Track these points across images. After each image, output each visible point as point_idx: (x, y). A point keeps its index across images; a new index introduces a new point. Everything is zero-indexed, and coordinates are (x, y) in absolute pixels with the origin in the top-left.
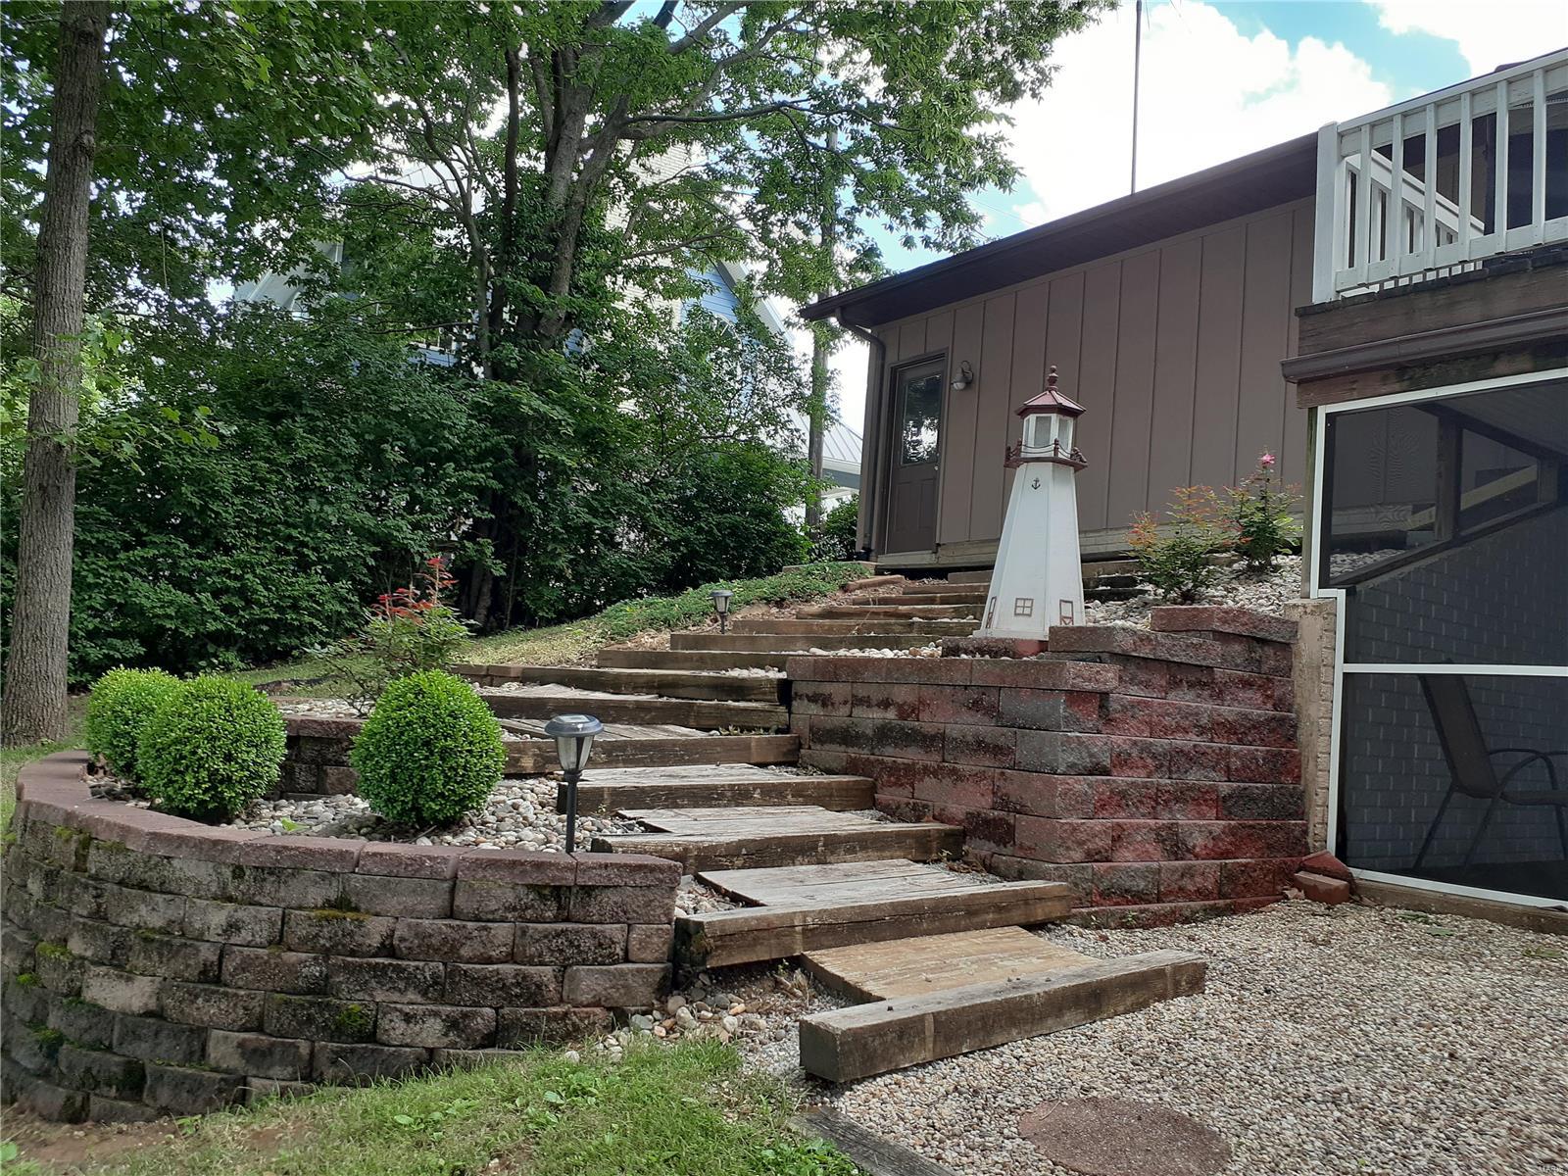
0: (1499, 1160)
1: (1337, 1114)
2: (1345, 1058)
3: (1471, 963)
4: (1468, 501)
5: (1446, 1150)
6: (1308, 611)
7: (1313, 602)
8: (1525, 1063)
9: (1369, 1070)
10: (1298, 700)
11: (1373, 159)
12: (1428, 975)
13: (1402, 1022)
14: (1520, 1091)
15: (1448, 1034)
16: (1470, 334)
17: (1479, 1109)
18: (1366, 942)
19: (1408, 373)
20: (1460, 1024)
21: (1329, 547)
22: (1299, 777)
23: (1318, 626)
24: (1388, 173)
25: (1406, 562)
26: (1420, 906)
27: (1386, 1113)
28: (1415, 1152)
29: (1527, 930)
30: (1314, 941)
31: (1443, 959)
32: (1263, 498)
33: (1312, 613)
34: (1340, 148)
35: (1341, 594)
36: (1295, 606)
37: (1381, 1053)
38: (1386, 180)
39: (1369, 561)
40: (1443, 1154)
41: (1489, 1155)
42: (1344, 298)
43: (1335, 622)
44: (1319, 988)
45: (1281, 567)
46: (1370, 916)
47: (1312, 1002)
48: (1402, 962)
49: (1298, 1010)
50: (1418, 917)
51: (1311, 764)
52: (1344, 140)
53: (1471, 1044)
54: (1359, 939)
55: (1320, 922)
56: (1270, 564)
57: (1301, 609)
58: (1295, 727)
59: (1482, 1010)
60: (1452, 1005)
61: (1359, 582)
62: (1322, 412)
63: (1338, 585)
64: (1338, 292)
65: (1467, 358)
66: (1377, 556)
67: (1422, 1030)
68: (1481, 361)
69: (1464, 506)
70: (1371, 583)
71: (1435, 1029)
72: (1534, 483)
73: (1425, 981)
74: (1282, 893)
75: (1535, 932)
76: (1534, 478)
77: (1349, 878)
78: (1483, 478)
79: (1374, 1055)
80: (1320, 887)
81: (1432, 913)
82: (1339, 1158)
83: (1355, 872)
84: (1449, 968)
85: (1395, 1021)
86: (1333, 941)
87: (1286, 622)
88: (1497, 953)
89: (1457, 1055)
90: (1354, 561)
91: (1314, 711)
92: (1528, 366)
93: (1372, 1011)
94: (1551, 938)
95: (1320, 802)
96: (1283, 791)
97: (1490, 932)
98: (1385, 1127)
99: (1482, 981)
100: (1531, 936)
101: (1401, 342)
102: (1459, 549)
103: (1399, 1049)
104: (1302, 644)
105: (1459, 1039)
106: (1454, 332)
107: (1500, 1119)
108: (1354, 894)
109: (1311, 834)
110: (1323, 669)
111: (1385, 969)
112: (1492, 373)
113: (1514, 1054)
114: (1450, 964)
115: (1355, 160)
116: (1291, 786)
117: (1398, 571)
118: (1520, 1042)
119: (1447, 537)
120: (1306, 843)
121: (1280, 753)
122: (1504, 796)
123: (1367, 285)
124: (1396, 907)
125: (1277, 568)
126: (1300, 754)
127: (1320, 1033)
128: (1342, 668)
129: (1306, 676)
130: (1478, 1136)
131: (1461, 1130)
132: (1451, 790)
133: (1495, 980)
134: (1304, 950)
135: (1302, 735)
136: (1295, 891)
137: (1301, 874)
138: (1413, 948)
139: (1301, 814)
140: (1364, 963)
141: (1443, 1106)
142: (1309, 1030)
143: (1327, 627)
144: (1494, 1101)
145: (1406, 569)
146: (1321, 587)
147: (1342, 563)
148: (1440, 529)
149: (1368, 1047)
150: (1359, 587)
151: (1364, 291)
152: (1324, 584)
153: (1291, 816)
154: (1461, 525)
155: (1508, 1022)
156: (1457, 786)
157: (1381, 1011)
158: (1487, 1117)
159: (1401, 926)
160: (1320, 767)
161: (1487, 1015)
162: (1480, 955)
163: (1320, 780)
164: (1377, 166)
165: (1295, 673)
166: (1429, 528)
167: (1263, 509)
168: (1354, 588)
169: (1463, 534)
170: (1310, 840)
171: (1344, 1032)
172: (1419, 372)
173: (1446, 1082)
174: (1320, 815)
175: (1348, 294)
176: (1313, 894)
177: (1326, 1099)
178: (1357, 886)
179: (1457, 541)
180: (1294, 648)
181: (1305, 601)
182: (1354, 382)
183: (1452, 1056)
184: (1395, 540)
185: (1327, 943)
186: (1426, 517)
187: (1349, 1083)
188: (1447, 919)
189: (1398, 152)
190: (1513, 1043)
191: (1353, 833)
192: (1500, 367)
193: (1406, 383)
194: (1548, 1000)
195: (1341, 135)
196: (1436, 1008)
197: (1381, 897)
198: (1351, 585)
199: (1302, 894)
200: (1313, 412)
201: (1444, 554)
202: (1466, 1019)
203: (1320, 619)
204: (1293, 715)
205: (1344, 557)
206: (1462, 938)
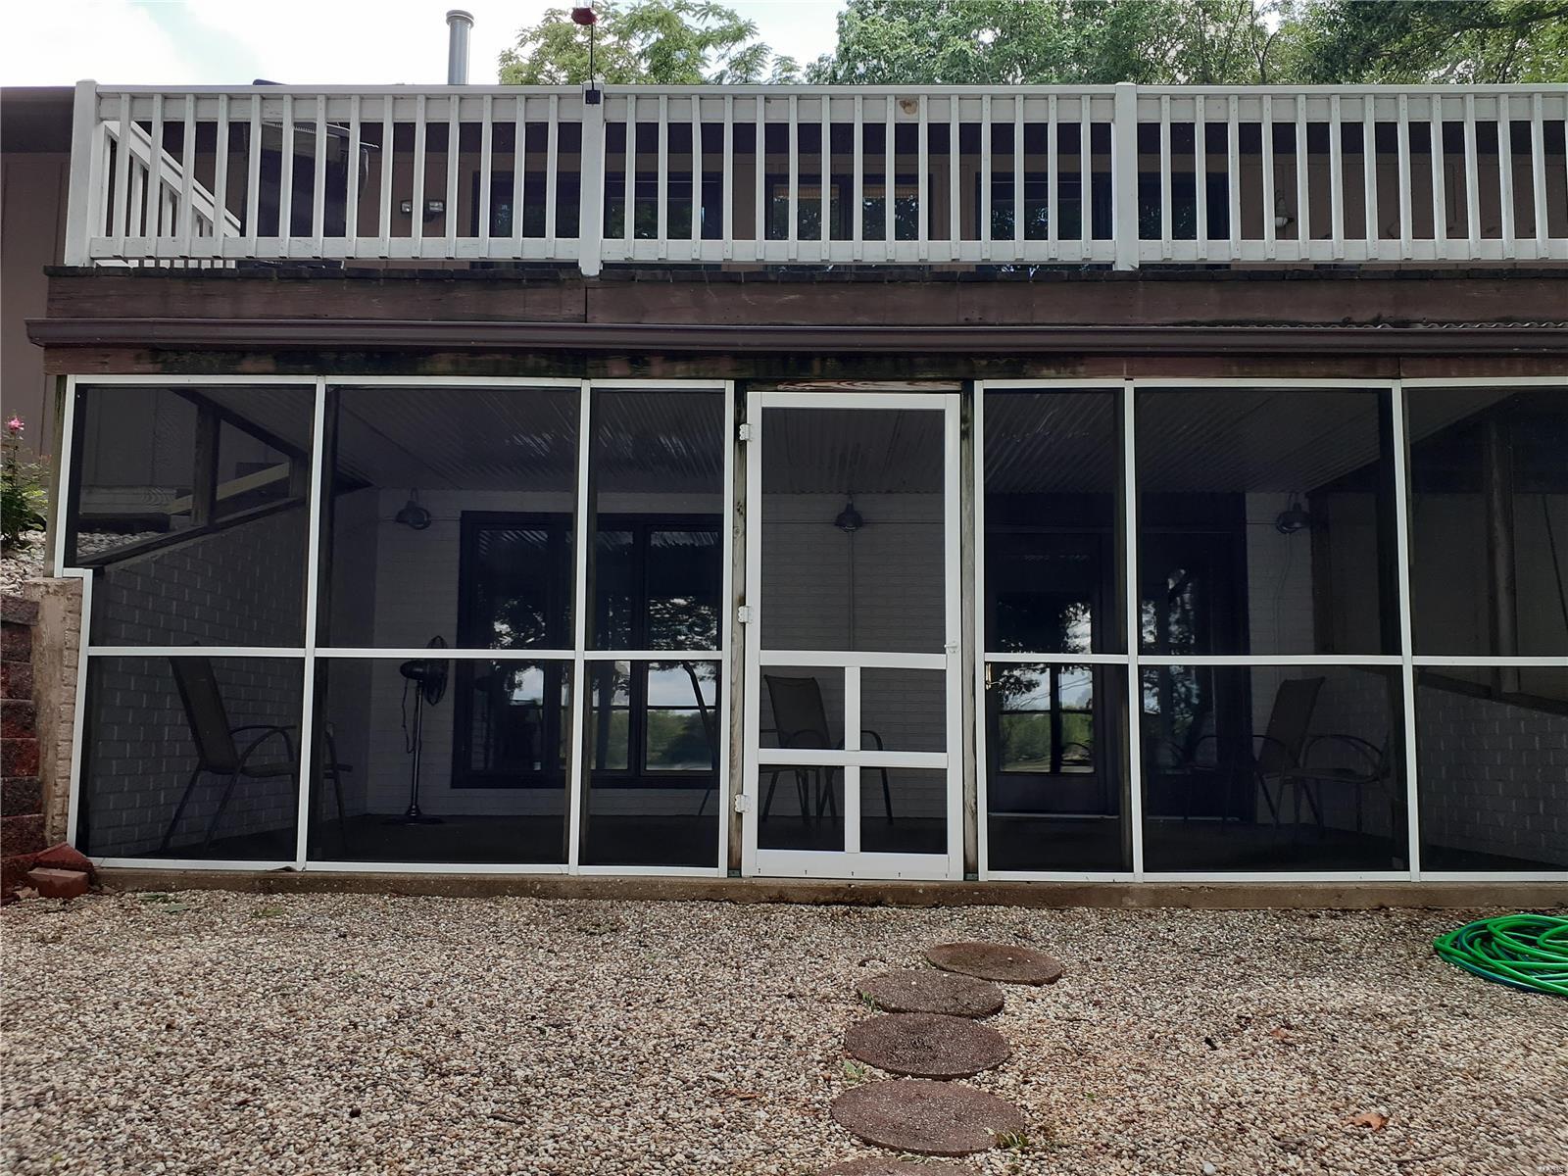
0: (198, 1114)
1: (37, 1116)
2: (58, 1054)
3: (202, 934)
4: (224, 491)
5: (147, 1120)
6: (51, 590)
7: (56, 582)
8: (237, 1017)
9: (81, 1061)
10: (38, 686)
11: (132, 130)
12: (158, 952)
13: (124, 1005)
14: (228, 1044)
15: (168, 1007)
16: (221, 328)
17: (187, 1072)
18: (100, 931)
19: (162, 355)
20: (182, 994)
21: (75, 525)
22: (36, 768)
23: (62, 607)
24: (148, 149)
25: (160, 545)
26: (159, 886)
27: (91, 1100)
28: (115, 1131)
29: (258, 893)
30: (43, 940)
31: (176, 934)
32: (10, 466)
33: (56, 593)
34: (98, 111)
35: (87, 575)
36: (36, 585)
37: (98, 1040)
38: (144, 154)
39: (127, 542)
40: (144, 1126)
41: (188, 1113)
42: (98, 267)
43: (81, 604)
44: (39, 988)
45: (30, 543)
46: (110, 903)
47: (28, 1005)
48: (134, 944)
49: (11, 1017)
50: (158, 897)
51: (51, 755)
52: (104, 102)
53: (190, 1011)
54: (93, 929)
55: (53, 918)
56: (18, 539)
57: (42, 589)
58: (34, 715)
59: (205, 977)
60: (176, 977)
61: (109, 563)
62: (72, 382)
63: (85, 565)
64: (93, 259)
65: (217, 352)
66: (137, 538)
67: (143, 1008)
68: (232, 356)
69: (218, 498)
70: (121, 564)
71: (156, 1004)
72: (287, 478)
73: (153, 959)
74: (13, 895)
75: (265, 894)
76: (287, 475)
77: (88, 868)
78: (244, 470)
79: (89, 1045)
80: (56, 882)
81: (171, 891)
82: (32, 1161)
83: (96, 861)
84: (181, 942)
85: (116, 1005)
86: (64, 937)
87: (25, 602)
88: (228, 919)
89: (174, 1025)
90: (112, 541)
91: (55, 697)
92: (271, 368)
93: (95, 1001)
94: (278, 897)
95: (59, 792)
96: (15, 784)
97: (225, 900)
98: (88, 1116)
99: (208, 948)
100: (261, 898)
101: (154, 323)
102: (213, 536)
103: (117, 1033)
104: (42, 626)
105: (179, 1010)
106: (205, 324)
107: (204, 1076)
108: (94, 884)
109: (48, 828)
110: (66, 653)
111: (116, 955)
112: (239, 369)
113: (228, 1011)
114: (182, 937)
115: (114, 127)
116: (26, 778)
117: (152, 554)
118: (236, 999)
119: (202, 523)
120: (44, 837)
121: (14, 743)
122: (244, 771)
123: (126, 260)
124: (137, 891)
125: (24, 544)
126: (38, 743)
127: (33, 1035)
128: (86, 651)
129: (47, 659)
130: (182, 1098)
131: (166, 1096)
132: (198, 770)
133: (222, 945)
134: (29, 950)
135: (41, 724)
136: (28, 890)
137: (36, 871)
138: (148, 929)
139: (38, 806)
140: (95, 953)
141: (152, 1079)
142: (20, 1035)
143: (71, 608)
144: (202, 1060)
145: (160, 552)
146: (66, 565)
147: (96, 543)
148: (197, 513)
149: (84, 1038)
150: (107, 568)
151: (120, 263)
152: (70, 562)
153: (25, 810)
154: (216, 514)
155: (227, 982)
156: (205, 765)
157: (104, 998)
158: (194, 1078)
159: (139, 909)
160: (60, 756)
161: (209, 980)
162: (212, 924)
163: (60, 769)
164: (135, 137)
165: (35, 657)
166: (187, 513)
167: (10, 479)
168: (102, 568)
169: (219, 521)
170: (47, 834)
171: (61, 1029)
172: (172, 357)
173: (158, 1054)
174: (60, 806)
175: (104, 263)
176: (48, 890)
177: (28, 1103)
178: (98, 876)
179: (212, 528)
180: (34, 630)
181: (48, 580)
182: (107, 356)
183: (169, 1027)
184: (159, 523)
185: (57, 940)
186: (187, 503)
187: (57, 1081)
188: (184, 895)
189: (158, 130)
190: (229, 1001)
191: (96, 823)
192: (247, 365)
193: (159, 366)
194: (266, 955)
195: (100, 97)
196: (160, 984)
197: (121, 883)
198: (99, 566)
199: (36, 892)
200: (61, 381)
201: (200, 539)
202: (188, 988)
203: (64, 600)
204: (31, 702)
205: (103, 537)
206: (198, 911)
